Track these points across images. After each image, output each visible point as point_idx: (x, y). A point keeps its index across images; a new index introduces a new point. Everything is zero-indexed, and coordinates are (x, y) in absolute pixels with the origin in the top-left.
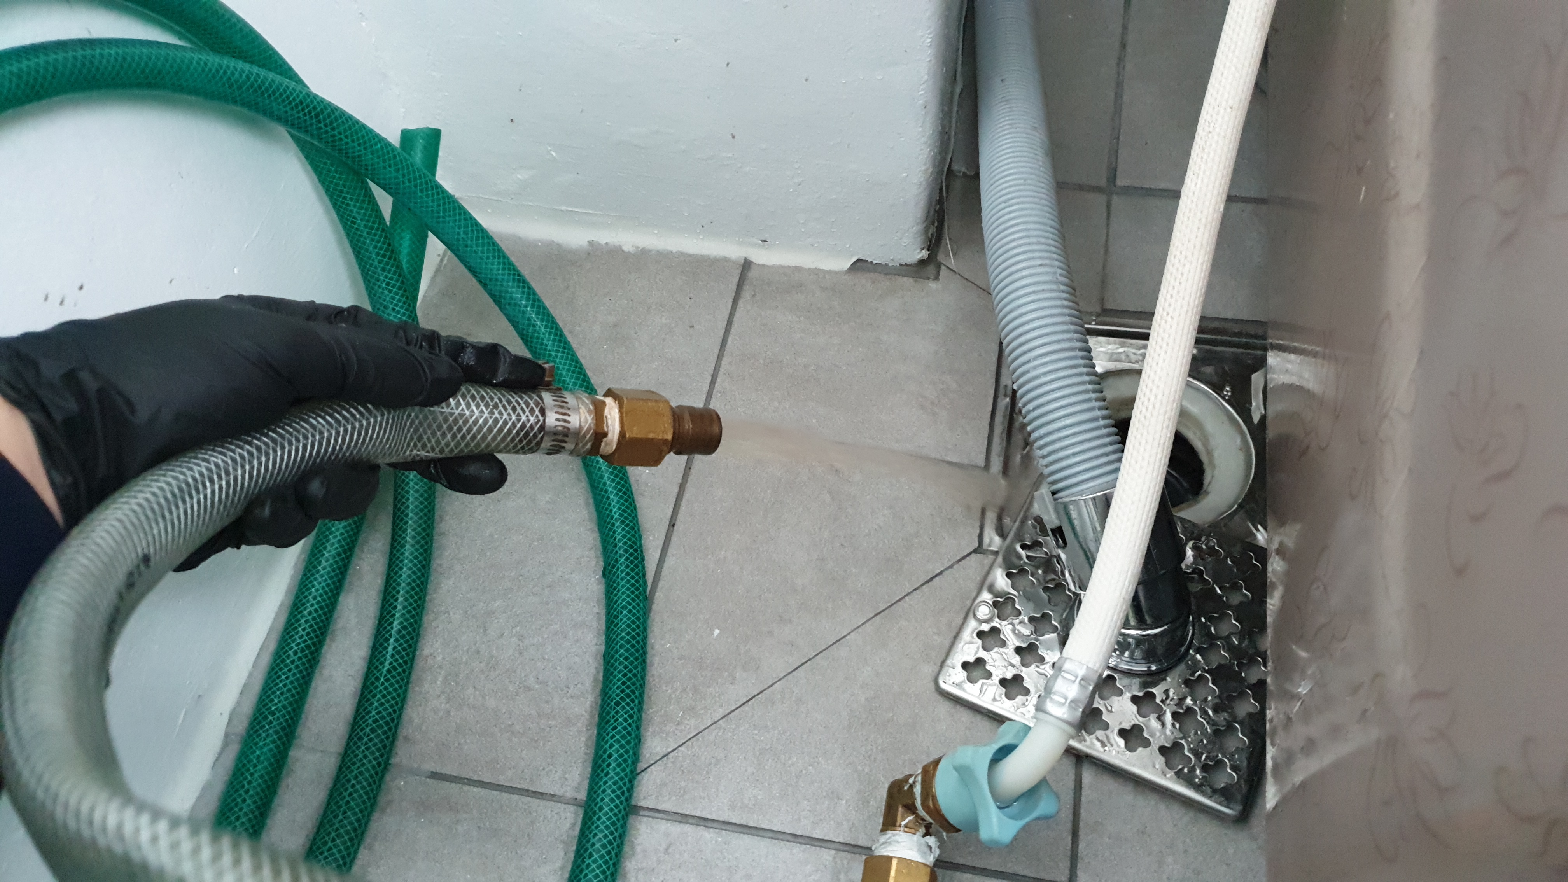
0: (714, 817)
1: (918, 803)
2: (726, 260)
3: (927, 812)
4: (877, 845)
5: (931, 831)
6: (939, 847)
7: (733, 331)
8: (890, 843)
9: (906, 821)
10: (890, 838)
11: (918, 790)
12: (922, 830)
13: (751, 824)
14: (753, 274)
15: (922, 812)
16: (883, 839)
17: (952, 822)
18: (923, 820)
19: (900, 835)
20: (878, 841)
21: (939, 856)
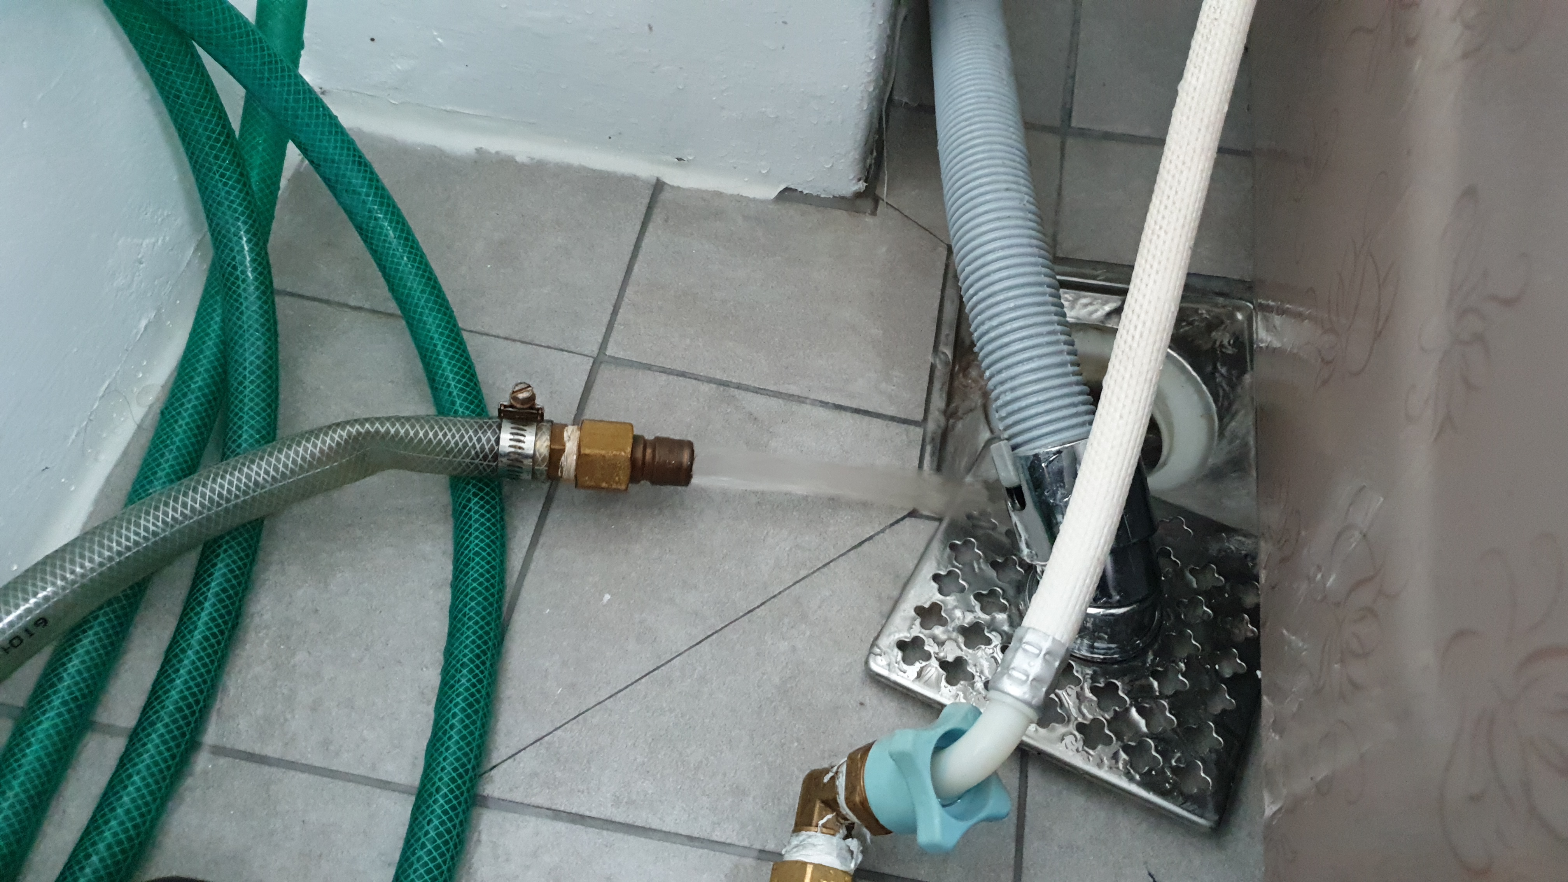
0: (594, 814)
1: (841, 799)
2: (636, 178)
3: (850, 809)
4: (788, 848)
5: (853, 832)
6: (862, 852)
7: (640, 257)
8: (804, 847)
9: (825, 820)
10: (804, 840)
11: (841, 782)
12: (843, 832)
13: (639, 823)
14: (665, 196)
15: (845, 809)
16: (795, 841)
17: (882, 822)
18: (845, 819)
19: (816, 837)
20: (789, 843)
21: (862, 862)
